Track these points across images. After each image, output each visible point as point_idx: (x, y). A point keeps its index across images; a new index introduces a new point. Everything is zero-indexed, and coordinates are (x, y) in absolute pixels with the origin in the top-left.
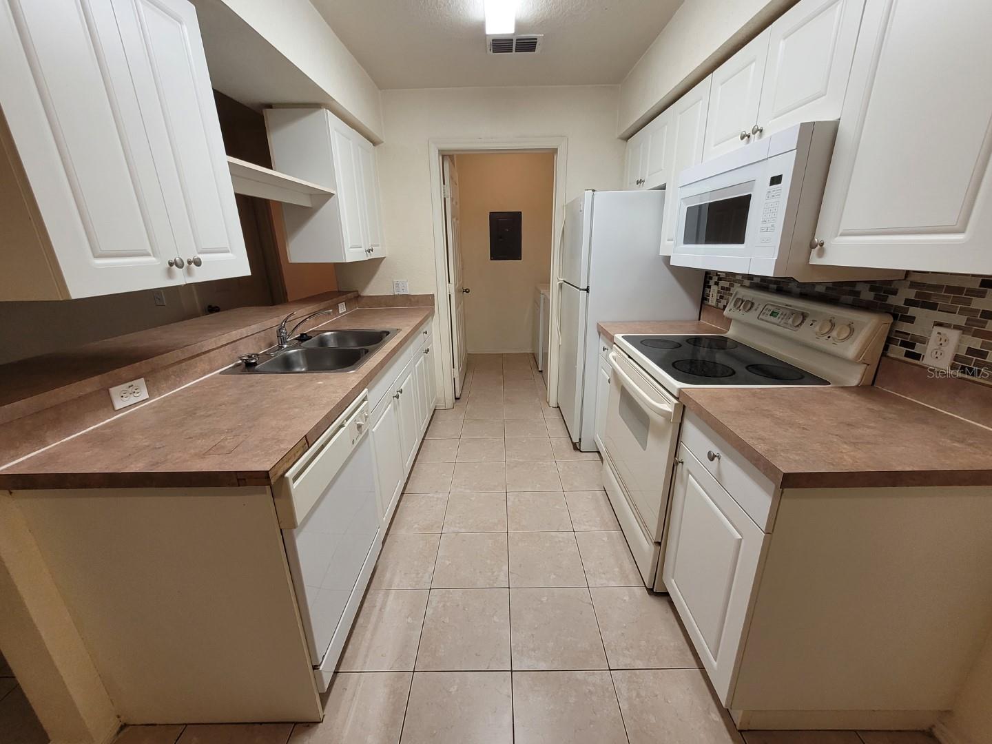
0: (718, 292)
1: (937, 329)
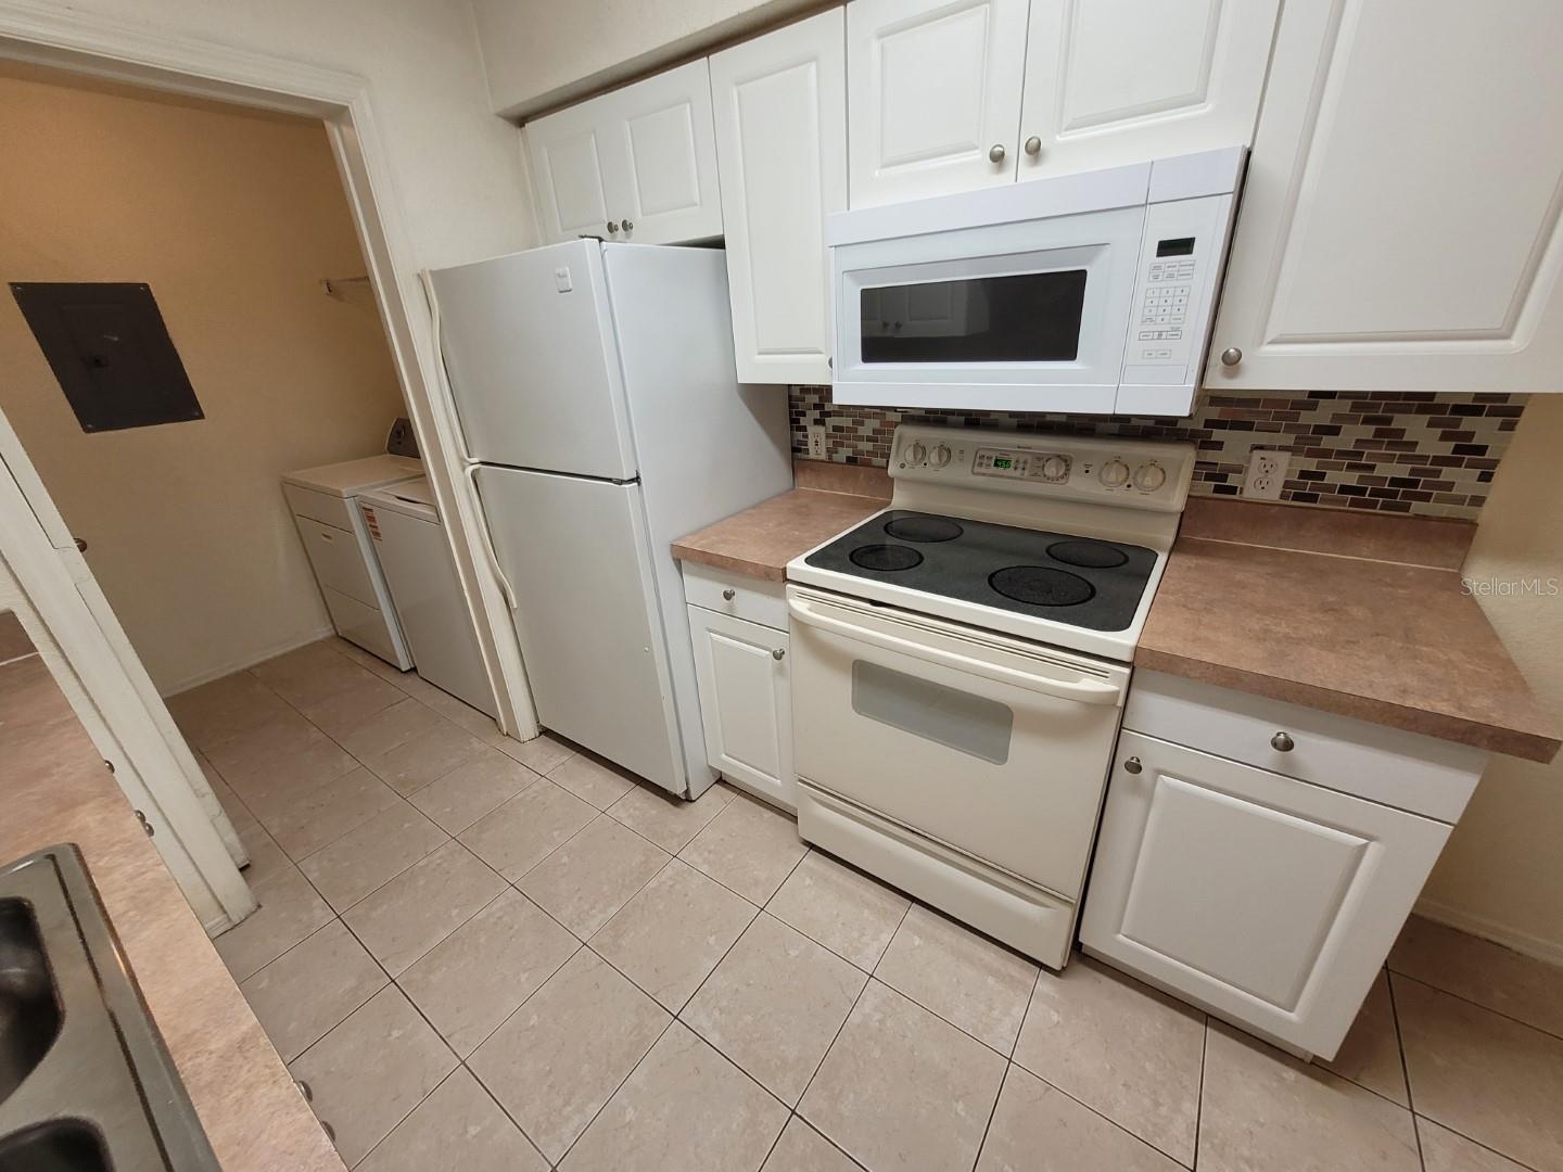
0: (828, 436)
1: (1258, 454)
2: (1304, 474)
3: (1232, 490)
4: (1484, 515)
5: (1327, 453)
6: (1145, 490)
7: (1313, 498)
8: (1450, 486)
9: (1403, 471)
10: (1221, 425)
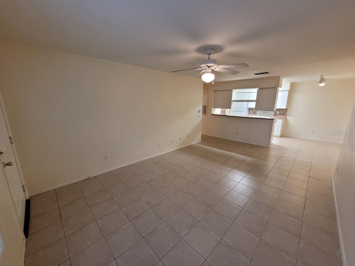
4: (287, 114)
7: (280, 114)
9: (284, 113)
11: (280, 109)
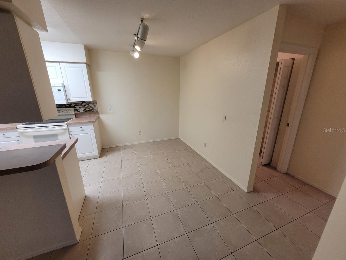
1: (80, 108)
2: (85, 109)
3: (79, 112)
4: (99, 111)
5: (85, 107)
6: (69, 113)
7: (86, 111)
8: (95, 109)
9: (92, 108)
10: (76, 106)
11: (83, 102)
